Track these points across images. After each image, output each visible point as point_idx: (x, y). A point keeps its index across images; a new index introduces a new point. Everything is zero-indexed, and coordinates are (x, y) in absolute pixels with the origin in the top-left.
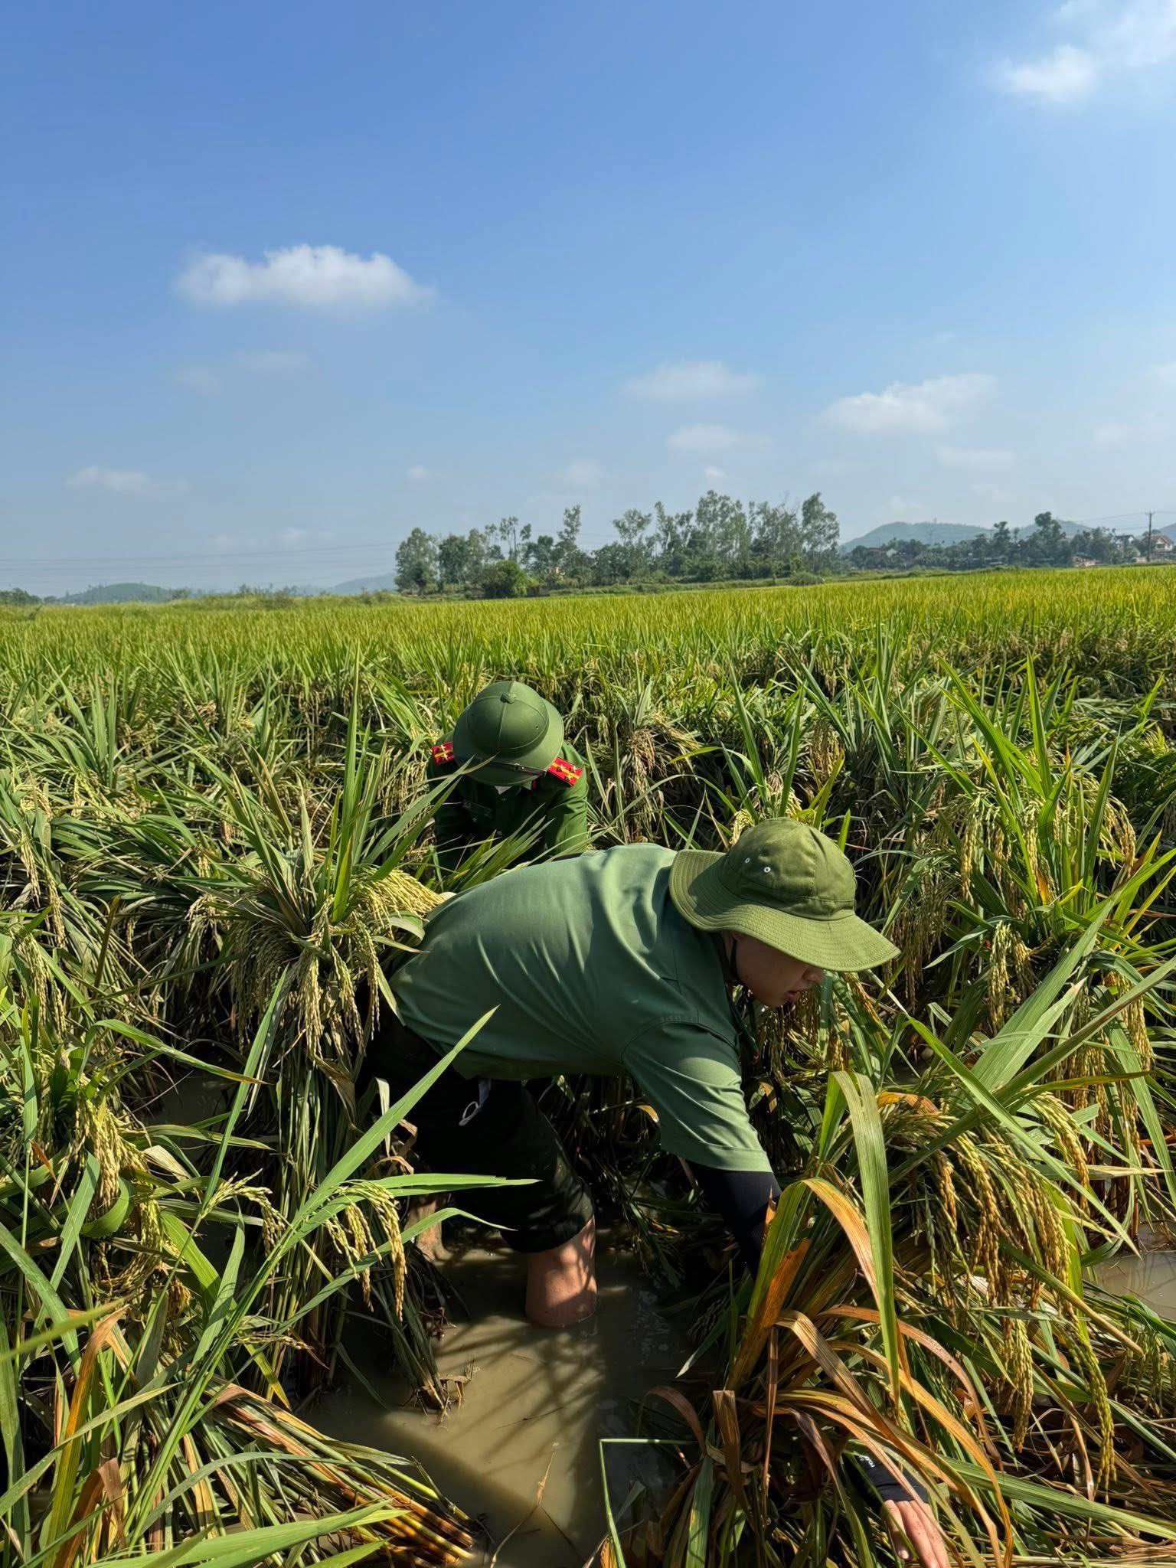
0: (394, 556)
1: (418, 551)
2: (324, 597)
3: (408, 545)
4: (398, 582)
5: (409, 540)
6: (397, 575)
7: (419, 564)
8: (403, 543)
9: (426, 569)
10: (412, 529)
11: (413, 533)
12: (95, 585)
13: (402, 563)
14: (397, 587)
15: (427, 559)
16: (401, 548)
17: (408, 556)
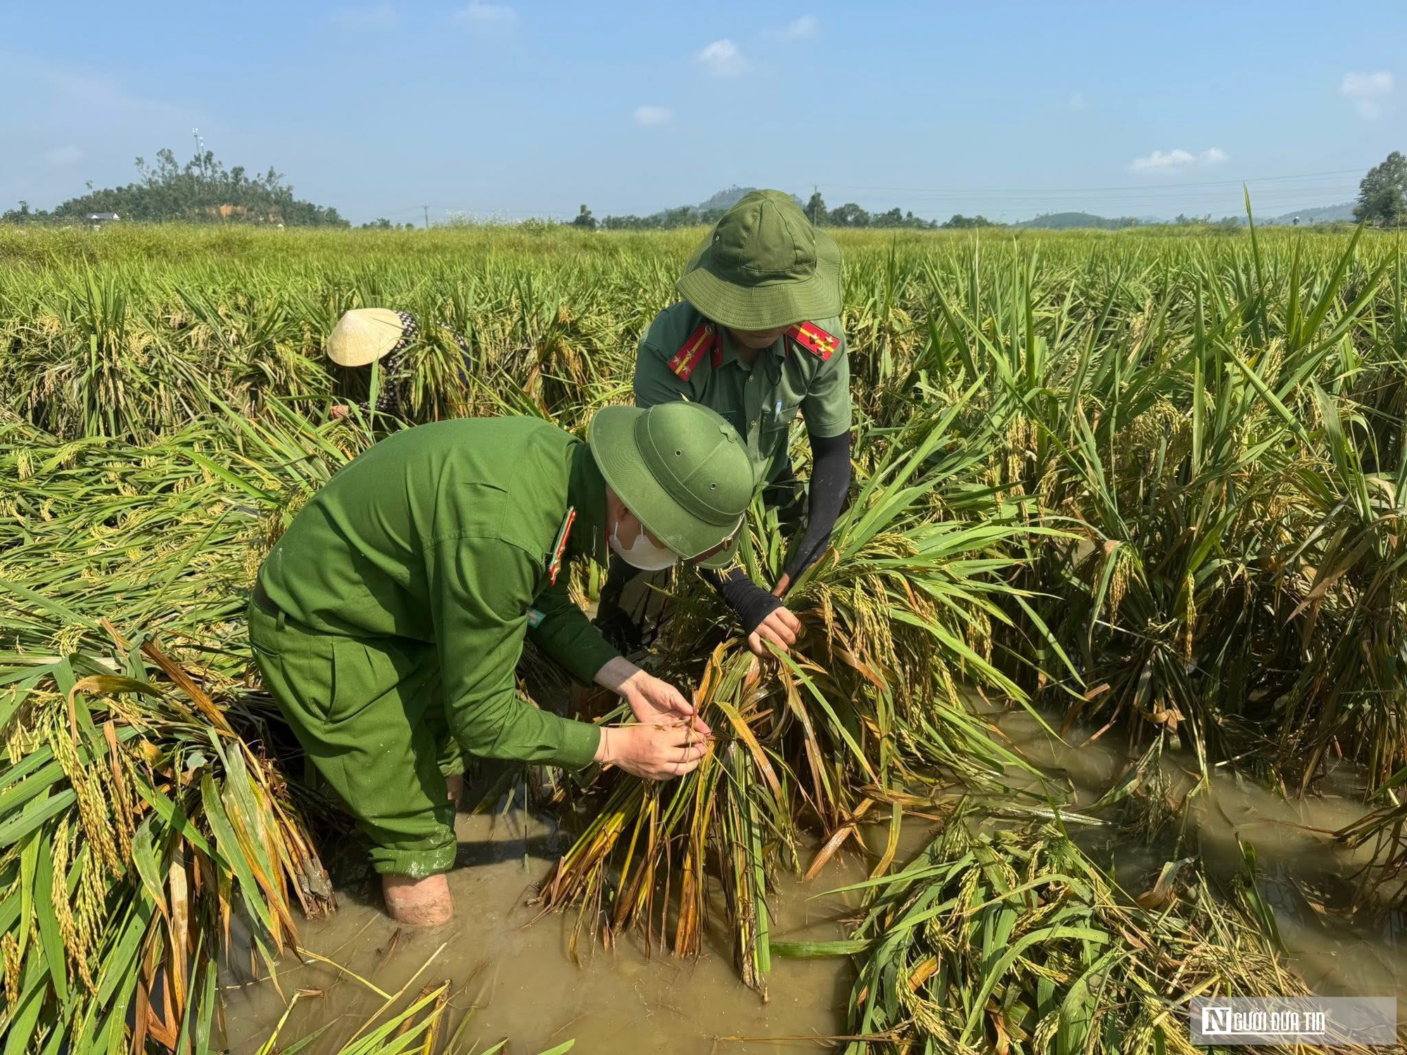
0: (1359, 184)
1: (1391, 179)
2: (1272, 227)
3: (1380, 171)
4: (1355, 213)
5: (1383, 165)
6: (1357, 205)
7: (1391, 192)
8: (1374, 170)
9: (1397, 198)
10: (1390, 152)
11: (1389, 158)
12: (1043, 213)
13: (1366, 192)
14: (1354, 219)
15: (1400, 187)
16: (1369, 175)
17: (1377, 182)
